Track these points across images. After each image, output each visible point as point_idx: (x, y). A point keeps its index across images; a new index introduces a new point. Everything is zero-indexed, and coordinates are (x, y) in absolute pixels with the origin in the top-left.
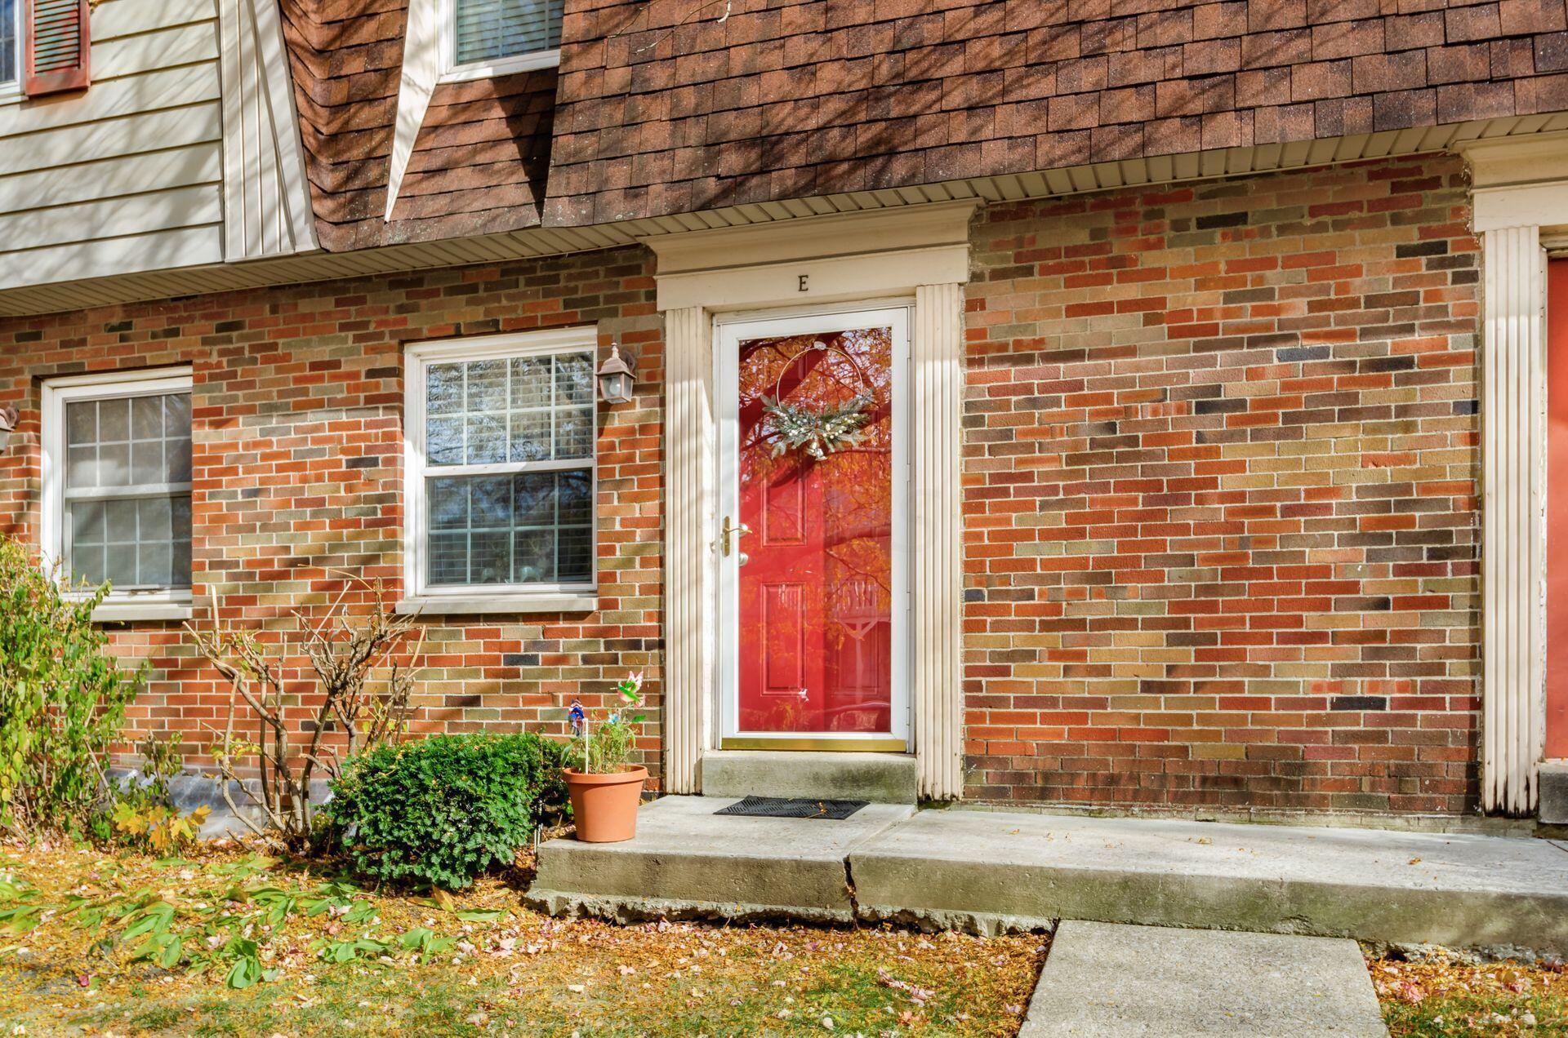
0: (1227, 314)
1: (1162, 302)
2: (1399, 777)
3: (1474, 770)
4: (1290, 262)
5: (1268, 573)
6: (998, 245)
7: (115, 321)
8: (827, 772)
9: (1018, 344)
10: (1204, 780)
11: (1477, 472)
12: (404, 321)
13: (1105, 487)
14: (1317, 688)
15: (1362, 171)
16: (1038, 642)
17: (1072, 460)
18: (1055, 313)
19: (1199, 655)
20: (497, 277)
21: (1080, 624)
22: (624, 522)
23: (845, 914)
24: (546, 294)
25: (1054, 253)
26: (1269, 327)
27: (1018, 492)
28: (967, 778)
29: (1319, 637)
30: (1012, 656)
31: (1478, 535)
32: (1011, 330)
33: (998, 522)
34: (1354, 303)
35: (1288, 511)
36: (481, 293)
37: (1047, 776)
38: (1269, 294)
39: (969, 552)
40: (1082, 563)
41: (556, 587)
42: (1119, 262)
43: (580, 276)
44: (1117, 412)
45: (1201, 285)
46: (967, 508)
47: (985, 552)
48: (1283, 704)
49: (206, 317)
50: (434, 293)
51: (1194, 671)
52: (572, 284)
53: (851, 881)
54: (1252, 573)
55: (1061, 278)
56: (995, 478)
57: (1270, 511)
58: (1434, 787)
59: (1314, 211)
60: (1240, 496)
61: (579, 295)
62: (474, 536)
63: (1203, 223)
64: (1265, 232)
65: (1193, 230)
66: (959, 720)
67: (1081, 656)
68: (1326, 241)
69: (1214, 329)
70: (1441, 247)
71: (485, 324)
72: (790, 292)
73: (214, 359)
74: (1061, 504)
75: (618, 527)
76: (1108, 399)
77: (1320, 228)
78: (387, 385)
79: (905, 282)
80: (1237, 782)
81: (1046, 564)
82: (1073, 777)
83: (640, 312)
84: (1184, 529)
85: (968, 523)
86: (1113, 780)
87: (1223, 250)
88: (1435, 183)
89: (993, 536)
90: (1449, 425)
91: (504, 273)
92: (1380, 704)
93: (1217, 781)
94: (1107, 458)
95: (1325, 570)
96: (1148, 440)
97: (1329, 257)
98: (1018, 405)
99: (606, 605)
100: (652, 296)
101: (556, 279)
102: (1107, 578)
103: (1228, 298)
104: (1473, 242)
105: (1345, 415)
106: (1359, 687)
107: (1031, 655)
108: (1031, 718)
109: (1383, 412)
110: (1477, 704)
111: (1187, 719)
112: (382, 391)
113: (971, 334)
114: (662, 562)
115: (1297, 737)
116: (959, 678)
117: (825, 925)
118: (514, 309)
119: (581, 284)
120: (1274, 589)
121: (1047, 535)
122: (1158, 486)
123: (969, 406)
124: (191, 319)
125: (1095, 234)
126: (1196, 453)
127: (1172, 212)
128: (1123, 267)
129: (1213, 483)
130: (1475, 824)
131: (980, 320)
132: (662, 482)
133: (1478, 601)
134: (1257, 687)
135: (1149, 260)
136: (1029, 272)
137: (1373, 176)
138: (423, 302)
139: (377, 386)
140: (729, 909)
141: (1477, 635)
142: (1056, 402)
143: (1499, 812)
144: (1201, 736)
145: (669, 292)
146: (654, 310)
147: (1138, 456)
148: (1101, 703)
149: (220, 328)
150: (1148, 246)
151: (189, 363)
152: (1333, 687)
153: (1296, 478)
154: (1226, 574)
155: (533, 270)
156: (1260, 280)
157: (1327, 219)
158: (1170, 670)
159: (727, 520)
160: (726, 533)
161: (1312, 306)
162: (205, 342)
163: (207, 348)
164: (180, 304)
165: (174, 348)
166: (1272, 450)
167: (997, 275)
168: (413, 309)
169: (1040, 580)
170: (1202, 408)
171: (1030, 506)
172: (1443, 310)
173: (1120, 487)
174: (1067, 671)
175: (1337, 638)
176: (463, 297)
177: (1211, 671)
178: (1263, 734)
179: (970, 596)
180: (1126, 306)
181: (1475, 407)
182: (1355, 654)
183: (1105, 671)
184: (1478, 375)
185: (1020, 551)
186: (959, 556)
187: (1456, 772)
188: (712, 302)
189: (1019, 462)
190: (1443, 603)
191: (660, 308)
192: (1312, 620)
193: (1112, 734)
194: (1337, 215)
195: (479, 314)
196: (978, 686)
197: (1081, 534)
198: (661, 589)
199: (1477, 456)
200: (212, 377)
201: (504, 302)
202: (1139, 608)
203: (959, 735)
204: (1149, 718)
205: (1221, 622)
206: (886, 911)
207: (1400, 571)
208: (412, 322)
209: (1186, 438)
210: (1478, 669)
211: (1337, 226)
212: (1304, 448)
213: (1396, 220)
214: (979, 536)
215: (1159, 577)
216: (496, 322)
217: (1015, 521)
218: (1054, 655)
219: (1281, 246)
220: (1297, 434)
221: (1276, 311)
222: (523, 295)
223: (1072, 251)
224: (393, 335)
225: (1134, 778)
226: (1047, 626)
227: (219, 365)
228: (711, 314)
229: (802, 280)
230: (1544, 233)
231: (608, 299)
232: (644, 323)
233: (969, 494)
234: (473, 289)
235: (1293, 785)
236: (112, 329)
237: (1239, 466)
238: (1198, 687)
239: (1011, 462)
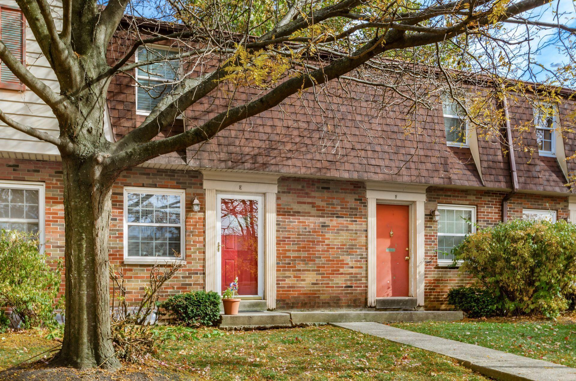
0: (327, 207)
1: (315, 203)
2: (355, 301)
3: (366, 299)
4: (337, 198)
5: (334, 261)
6: (283, 186)
7: (11, 163)
8: (246, 304)
9: (287, 208)
10: (323, 303)
11: (367, 243)
12: (126, 180)
13: (304, 241)
14: (342, 284)
15: (349, 183)
16: (291, 274)
17: (298, 235)
18: (294, 203)
19: (322, 277)
20: (156, 172)
21: (299, 270)
22: (194, 242)
23: (290, 325)
24: (171, 179)
25: (295, 190)
26: (334, 211)
27: (288, 241)
28: (277, 304)
29: (342, 274)
30: (286, 277)
31: (367, 255)
32: (286, 205)
33: (284, 247)
34: (348, 208)
35: (338, 248)
36: (151, 176)
37: (293, 303)
38: (334, 204)
39: (277, 254)
40: (300, 257)
41: (169, 258)
42: (307, 193)
43: (181, 176)
44: (306, 225)
45: (322, 201)
46: (277, 244)
47: (280, 253)
48: (336, 287)
49: (52, 168)
50: (136, 174)
51: (321, 280)
52: (179, 178)
53: (291, 318)
54: (331, 261)
55: (296, 195)
56: (283, 237)
57: (334, 248)
58: (360, 303)
59: (341, 189)
60: (329, 245)
61: (181, 181)
62: (142, 243)
63: (323, 188)
64: (333, 192)
65: (321, 189)
66: (275, 292)
67: (300, 277)
68: (342, 195)
69: (324, 210)
70: (361, 200)
71: (153, 185)
72: (237, 189)
73: (54, 182)
74: (296, 244)
75: (192, 243)
76: (305, 222)
77: (342, 193)
78: (119, 198)
79: (264, 191)
80: (328, 303)
81: (293, 257)
82: (298, 303)
83: (198, 188)
84: (319, 251)
85: (277, 247)
86: (306, 304)
87: (326, 194)
88: (360, 187)
89: (282, 250)
90: (362, 234)
91: (158, 171)
92: (352, 287)
93: (325, 303)
94: (305, 235)
95: (343, 260)
96: (313, 232)
97: (344, 198)
98: (288, 222)
99: (188, 263)
100: (202, 184)
101: (174, 176)
102: (305, 260)
103: (327, 204)
104: (366, 199)
105: (347, 230)
106: (349, 283)
107: (290, 277)
108: (290, 291)
109: (352, 230)
110: (367, 287)
111: (319, 291)
112: (118, 199)
113: (278, 205)
114: (204, 253)
115: (339, 294)
116: (275, 282)
117: (286, 327)
118: (162, 182)
119: (181, 178)
120: (334, 264)
121: (293, 251)
122: (314, 242)
123: (277, 221)
124: (45, 168)
125: (303, 187)
126: (321, 235)
127: (317, 185)
128: (307, 195)
129: (324, 242)
130: (366, 309)
131: (280, 202)
132: (204, 232)
133: (367, 267)
134: (332, 284)
135: (313, 194)
136: (289, 193)
137: (351, 184)
138: (132, 176)
139: (117, 198)
140: (268, 326)
141: (367, 274)
142: (295, 222)
143: (371, 307)
144: (322, 294)
145: (206, 185)
146: (202, 188)
147: (311, 235)
148: (303, 287)
149: (57, 172)
150: (312, 191)
151: (44, 182)
152: (344, 284)
153: (338, 242)
154: (327, 261)
155: (167, 172)
156: (332, 201)
157: (343, 191)
158: (317, 280)
159: (219, 243)
160: (219, 246)
161: (341, 208)
162: (50, 176)
163: (51, 178)
164: (40, 162)
165: (37, 176)
166: (334, 236)
167: (283, 192)
168: (129, 177)
169: (292, 260)
170: (322, 226)
171: (290, 244)
172: (362, 212)
173: (308, 241)
174: (297, 280)
175: (345, 274)
176: (145, 176)
177: (324, 280)
178: (333, 293)
179: (277, 263)
180: (309, 203)
181: (366, 231)
182: (348, 277)
183: (304, 280)
184: (367, 225)
185: (288, 254)
186: (275, 255)
187: (363, 299)
188: (218, 189)
189: (288, 234)
190: (362, 267)
191: (204, 188)
192: (341, 270)
193: (306, 294)
194: (345, 191)
195: (150, 181)
196: (279, 284)
197: (300, 251)
198: (204, 259)
199: (367, 240)
200: (53, 187)
201: (158, 180)
202: (311, 267)
203: (275, 295)
204: (313, 290)
205: (326, 270)
206: (298, 324)
207: (356, 261)
208: (128, 181)
209: (319, 232)
210: (367, 280)
211: (345, 193)
212: (340, 236)
213: (354, 193)
214: (279, 250)
215: (314, 261)
216: (156, 185)
217: (287, 247)
218: (295, 277)
219: (335, 195)
220: (338, 233)
221: (335, 208)
222: (164, 179)
223: (298, 190)
224: (122, 183)
225: (310, 303)
226: (293, 271)
227: (56, 184)
228: (216, 191)
229: (240, 187)
230: (377, 199)
231: (189, 183)
232: (199, 191)
233: (277, 241)
234: (149, 174)
235: (338, 303)
236: (10, 166)
237: (329, 239)
238: (322, 284)
239: (286, 234)
